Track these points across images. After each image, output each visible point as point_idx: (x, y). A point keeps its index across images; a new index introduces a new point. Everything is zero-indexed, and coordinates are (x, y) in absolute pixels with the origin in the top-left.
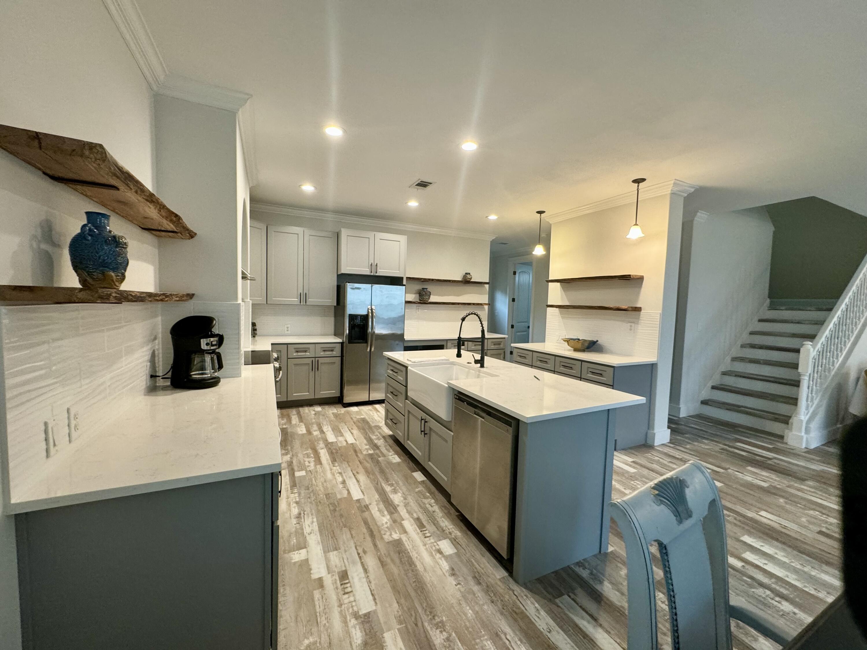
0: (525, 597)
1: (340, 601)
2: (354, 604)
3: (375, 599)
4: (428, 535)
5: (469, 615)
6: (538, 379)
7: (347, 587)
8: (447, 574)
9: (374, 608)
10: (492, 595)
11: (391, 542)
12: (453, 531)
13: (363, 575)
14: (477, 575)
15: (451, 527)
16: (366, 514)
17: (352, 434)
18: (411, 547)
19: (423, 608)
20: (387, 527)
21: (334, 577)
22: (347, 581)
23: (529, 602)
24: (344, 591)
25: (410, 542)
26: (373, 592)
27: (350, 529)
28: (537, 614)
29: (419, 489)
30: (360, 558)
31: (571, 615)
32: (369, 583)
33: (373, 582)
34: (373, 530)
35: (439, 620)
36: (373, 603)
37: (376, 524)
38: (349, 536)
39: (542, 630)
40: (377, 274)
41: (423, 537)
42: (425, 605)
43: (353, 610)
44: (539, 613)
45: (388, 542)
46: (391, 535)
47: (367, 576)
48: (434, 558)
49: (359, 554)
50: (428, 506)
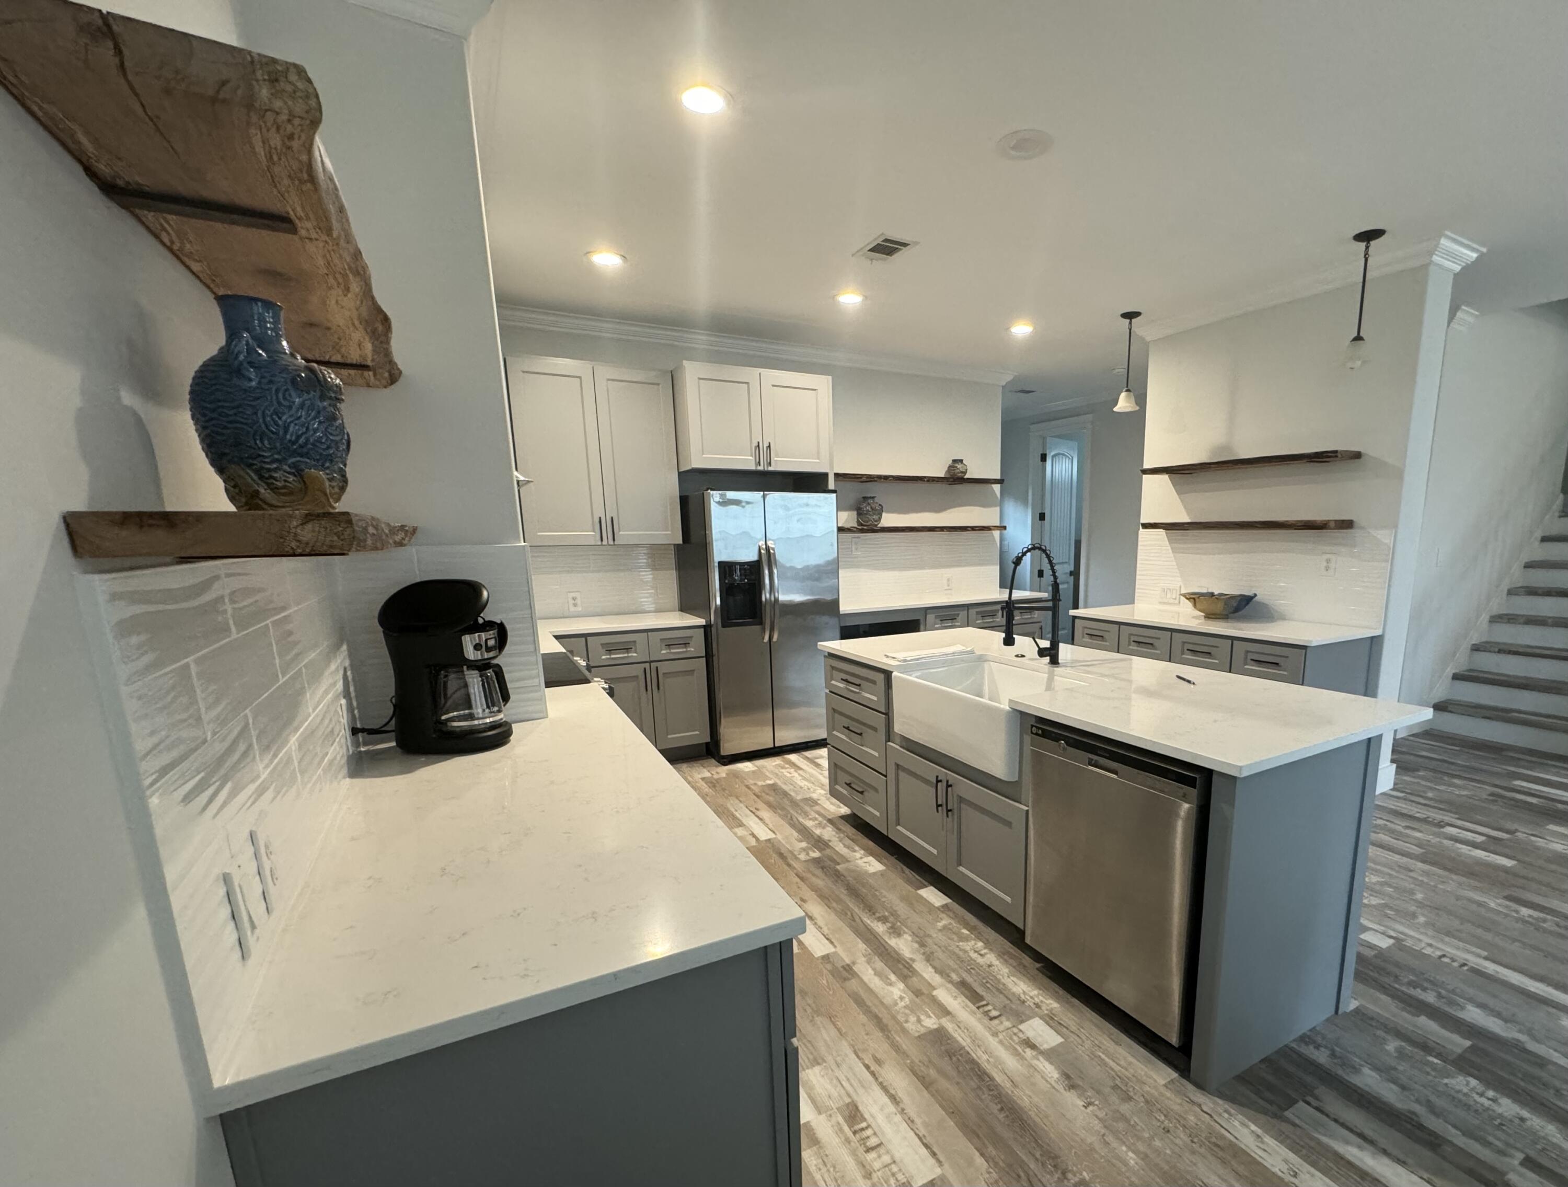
0: (1226, 1115)
1: (864, 1166)
2: (894, 1168)
3: (934, 1154)
4: (994, 1013)
5: (1132, 1162)
6: (1189, 682)
7: (868, 1137)
8: (1060, 1088)
9: (938, 1171)
10: (1163, 1118)
11: (924, 1034)
12: (1042, 1002)
13: (891, 1108)
14: (1118, 1082)
15: (1036, 992)
16: (853, 984)
17: (761, 819)
18: (969, 1040)
19: (1037, 1159)
20: (905, 1007)
21: (834, 1120)
22: (864, 1125)
23: (1236, 1123)
24: (865, 1146)
25: (963, 1031)
26: (925, 1141)
27: (831, 1018)
28: (1260, 1145)
29: (944, 922)
30: (873, 1074)
31: (1325, 1139)
32: (909, 1122)
33: (918, 1121)
34: (880, 1015)
35: (1077, 1179)
36: (932, 1161)
37: (882, 1003)
38: (833, 1032)
39: (1280, 1174)
40: (770, 469)
41: (986, 1021)
42: (1038, 1155)
43: (897, 1180)
44: (1263, 1142)
45: (919, 1037)
46: (919, 1021)
47: (900, 1110)
48: (1023, 1058)
49: (867, 1067)
50: (974, 955)
